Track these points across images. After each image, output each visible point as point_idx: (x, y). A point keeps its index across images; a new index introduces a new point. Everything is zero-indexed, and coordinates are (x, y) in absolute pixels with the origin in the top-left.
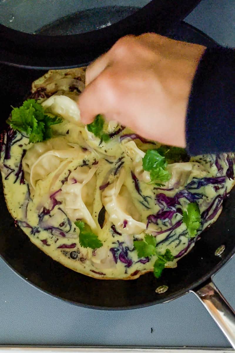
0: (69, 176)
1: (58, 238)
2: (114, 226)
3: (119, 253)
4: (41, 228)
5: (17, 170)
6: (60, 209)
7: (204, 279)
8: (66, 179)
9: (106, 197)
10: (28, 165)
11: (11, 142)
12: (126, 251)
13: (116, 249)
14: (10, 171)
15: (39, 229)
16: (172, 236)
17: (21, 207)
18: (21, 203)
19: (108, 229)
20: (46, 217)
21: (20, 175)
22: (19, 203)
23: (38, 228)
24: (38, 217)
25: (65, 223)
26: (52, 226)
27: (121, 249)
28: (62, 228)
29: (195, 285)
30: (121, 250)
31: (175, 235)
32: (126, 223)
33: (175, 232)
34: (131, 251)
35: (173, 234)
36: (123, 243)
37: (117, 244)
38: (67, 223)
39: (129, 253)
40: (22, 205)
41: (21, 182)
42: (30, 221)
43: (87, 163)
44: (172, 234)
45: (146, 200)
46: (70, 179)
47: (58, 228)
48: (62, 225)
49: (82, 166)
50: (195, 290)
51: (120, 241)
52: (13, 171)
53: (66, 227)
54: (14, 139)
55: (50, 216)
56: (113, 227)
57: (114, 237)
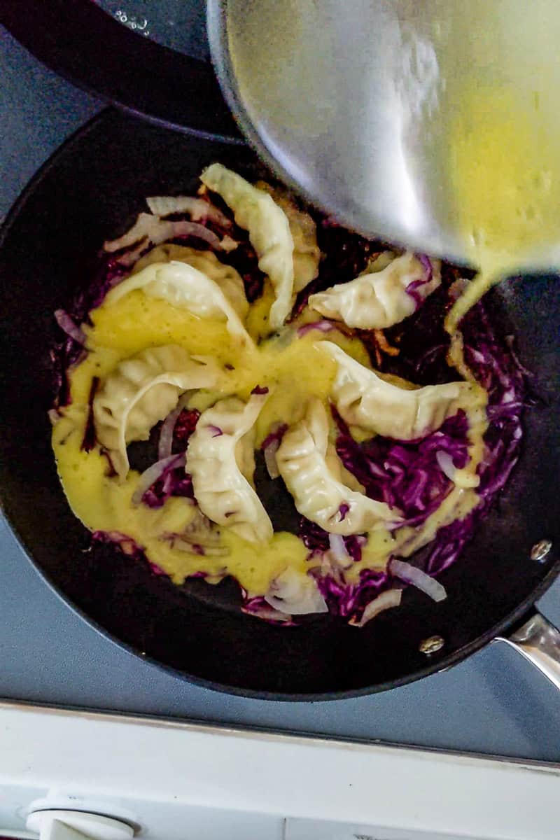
7: (523, 608)
10: (109, 412)
29: (507, 623)
32: (344, 508)
43: (239, 394)
47: (184, 536)
50: (507, 634)
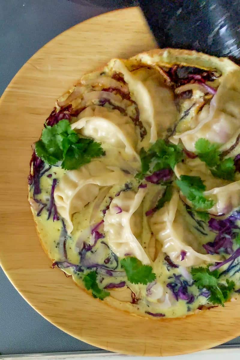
0: (111, 204)
1: (104, 277)
2: (169, 257)
3: (177, 288)
4: (84, 266)
5: (49, 203)
6: (103, 242)
8: (108, 208)
9: (155, 224)
10: (62, 198)
11: (39, 173)
12: (185, 285)
13: (173, 285)
14: (41, 206)
15: (83, 268)
16: (235, 266)
17: (58, 246)
18: (57, 242)
19: (161, 261)
20: (89, 254)
21: (53, 210)
22: (55, 241)
23: (81, 266)
24: (79, 255)
25: (110, 258)
26: (96, 263)
27: (179, 283)
28: (107, 265)
30: (179, 285)
31: (238, 264)
32: (184, 254)
33: (238, 261)
34: (190, 286)
35: (236, 263)
36: (180, 276)
37: (173, 277)
38: (112, 259)
39: (189, 288)
40: (58, 244)
41: (54, 219)
42: (71, 261)
43: (130, 186)
44: (234, 264)
45: (200, 225)
46: (113, 207)
47: (103, 265)
48: (106, 261)
49: (124, 191)
51: (177, 275)
52: (45, 205)
53: (112, 263)
54: (42, 170)
55: (92, 252)
56: (167, 259)
57: (169, 270)
